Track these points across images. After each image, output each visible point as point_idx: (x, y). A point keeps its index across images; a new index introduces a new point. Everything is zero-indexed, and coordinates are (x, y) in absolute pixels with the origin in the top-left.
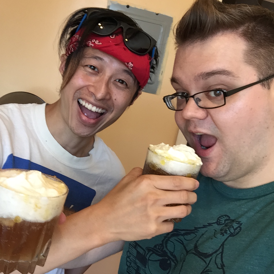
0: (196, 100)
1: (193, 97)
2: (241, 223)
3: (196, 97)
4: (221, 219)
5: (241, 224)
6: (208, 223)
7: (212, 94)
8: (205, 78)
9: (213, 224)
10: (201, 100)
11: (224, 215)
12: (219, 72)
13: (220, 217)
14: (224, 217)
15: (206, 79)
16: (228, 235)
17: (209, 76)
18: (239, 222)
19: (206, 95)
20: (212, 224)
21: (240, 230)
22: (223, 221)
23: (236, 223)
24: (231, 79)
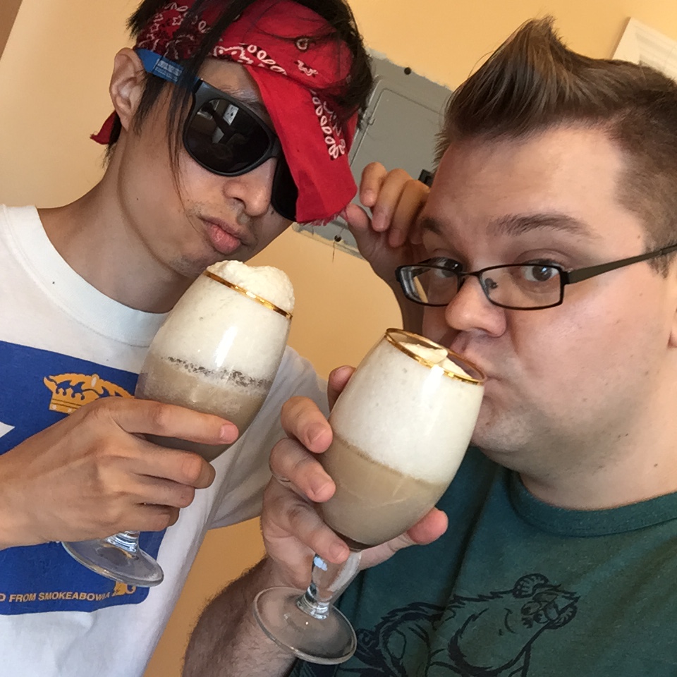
0: (484, 283)
1: (478, 274)
2: (576, 596)
3: (486, 275)
4: (525, 584)
5: (577, 600)
6: (491, 593)
7: (528, 273)
8: (517, 230)
9: (504, 595)
10: (496, 287)
11: (535, 575)
12: (553, 219)
13: (522, 579)
14: (533, 580)
15: (518, 233)
16: (543, 625)
17: (525, 227)
18: (572, 594)
19: (512, 274)
20: (502, 595)
21: (574, 613)
22: (529, 587)
23: (563, 597)
24: (579, 241)
